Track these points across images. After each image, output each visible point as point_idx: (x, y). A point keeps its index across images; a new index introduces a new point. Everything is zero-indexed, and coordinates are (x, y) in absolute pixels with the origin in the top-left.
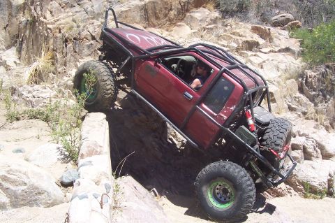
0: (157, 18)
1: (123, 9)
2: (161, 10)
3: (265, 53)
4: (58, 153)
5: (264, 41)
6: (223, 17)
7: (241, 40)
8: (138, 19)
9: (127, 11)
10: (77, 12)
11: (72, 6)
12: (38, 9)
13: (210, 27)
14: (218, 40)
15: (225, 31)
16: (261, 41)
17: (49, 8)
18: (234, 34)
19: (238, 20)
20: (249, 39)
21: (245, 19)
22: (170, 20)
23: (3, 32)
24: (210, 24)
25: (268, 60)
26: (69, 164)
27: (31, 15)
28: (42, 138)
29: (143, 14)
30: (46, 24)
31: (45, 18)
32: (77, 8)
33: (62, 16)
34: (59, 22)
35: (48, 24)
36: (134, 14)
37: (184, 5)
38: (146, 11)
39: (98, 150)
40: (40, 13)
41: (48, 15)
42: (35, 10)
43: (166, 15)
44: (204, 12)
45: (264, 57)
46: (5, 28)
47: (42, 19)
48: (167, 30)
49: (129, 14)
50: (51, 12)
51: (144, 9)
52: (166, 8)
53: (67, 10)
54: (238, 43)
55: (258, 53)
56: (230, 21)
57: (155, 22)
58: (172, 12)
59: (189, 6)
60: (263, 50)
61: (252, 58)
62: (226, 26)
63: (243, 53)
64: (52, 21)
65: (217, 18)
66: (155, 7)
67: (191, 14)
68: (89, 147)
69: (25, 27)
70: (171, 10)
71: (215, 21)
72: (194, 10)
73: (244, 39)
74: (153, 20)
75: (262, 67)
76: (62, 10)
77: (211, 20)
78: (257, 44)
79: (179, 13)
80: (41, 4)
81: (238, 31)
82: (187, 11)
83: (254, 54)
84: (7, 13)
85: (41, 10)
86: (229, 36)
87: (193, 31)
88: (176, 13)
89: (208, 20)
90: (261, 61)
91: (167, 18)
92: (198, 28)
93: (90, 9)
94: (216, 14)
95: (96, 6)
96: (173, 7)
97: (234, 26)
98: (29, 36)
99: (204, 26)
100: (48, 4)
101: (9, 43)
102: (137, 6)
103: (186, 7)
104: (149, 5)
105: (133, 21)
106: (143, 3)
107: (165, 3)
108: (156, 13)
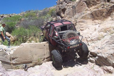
0: (98, 16)
2: (99, 13)
8: (90, 18)
9: (85, 16)
11: (71, 17)
22: (103, 16)
29: (91, 16)
32: (73, 17)
36: (88, 16)
37: (109, 10)
43: (101, 15)
48: (103, 20)
49: (86, 16)
52: (101, 13)
57: (97, 18)
58: (104, 14)
59: (112, 10)
66: (96, 13)
67: (113, 13)
70: (103, 13)
74: (96, 17)
76: (68, 19)
79: (107, 13)
82: (111, 12)
87: (112, 19)
88: (106, 14)
91: (102, 16)
95: (77, 16)
96: (104, 12)
102: (89, 14)
103: (110, 11)
104: (93, 13)
105: (88, 19)
106: (91, 12)
107: (100, 11)
108: (97, 15)
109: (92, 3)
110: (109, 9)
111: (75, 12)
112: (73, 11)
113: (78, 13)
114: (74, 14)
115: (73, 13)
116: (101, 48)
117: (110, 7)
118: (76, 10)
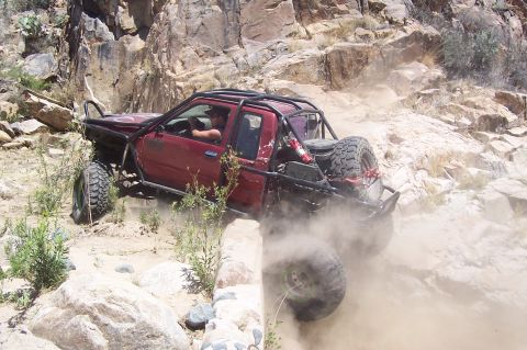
0: (345, 76)
1: (292, 61)
2: (350, 65)
3: (517, 136)
4: (184, 278)
5: (515, 117)
6: (449, 78)
7: (477, 114)
8: (315, 77)
9: (297, 64)
10: (221, 64)
11: (215, 55)
12: (165, 57)
13: (427, 92)
14: (440, 113)
15: (452, 99)
16: (511, 117)
17: (181, 56)
18: (466, 104)
19: (473, 82)
20: (491, 113)
21: (485, 81)
23: (111, 91)
24: (428, 88)
25: (521, 147)
26: (200, 295)
27: (153, 67)
28: (160, 252)
29: (323, 69)
30: (174, 80)
31: (173, 71)
32: (223, 58)
33: (199, 68)
34: (193, 79)
35: (178, 80)
36: (309, 69)
37: (388, 57)
38: (328, 64)
39: (246, 277)
40: (166, 63)
41: (178, 67)
42: (160, 58)
43: (358, 72)
44: (419, 69)
45: (516, 142)
46: (114, 85)
47: (169, 72)
48: (360, 96)
49: (302, 69)
50: (183, 63)
51: (325, 62)
52: (359, 62)
53: (208, 60)
54: (472, 119)
55: (506, 136)
56: (460, 83)
57: (341, 82)
58: (368, 68)
59: (396, 58)
60: (513, 131)
61: (495, 144)
62: (454, 91)
63: (480, 135)
64: (184, 76)
65: (439, 78)
66: (342, 60)
67: (399, 71)
68: (231, 270)
69: (144, 84)
70: (367, 63)
71: (435, 83)
72: (404, 64)
73: (483, 113)
74: (338, 79)
75: (511, 159)
76: (200, 60)
77: (430, 81)
78: (504, 121)
80: (168, 51)
81: (473, 99)
82: (393, 66)
83: (498, 136)
84: (118, 62)
85: (168, 60)
86: (457, 108)
87: (401, 98)
89: (425, 81)
90: (510, 148)
91: (360, 77)
92: (409, 93)
93: (241, 59)
94: (438, 72)
95: (251, 56)
96: (370, 60)
97: (465, 92)
98: (149, 97)
99: (418, 90)
100: (178, 51)
101: (118, 107)
102: (313, 58)
103: (390, 61)
104: (334, 56)
105: (308, 80)
106: (323, 52)
107: (358, 53)
108: (343, 69)
109: (320, 5)
110: (387, 50)
111: (235, 29)
112: (224, 23)
113: (253, 38)
114: (227, 41)
115: (225, 35)
116: (480, 263)
117: (390, 41)
118: (242, 21)
